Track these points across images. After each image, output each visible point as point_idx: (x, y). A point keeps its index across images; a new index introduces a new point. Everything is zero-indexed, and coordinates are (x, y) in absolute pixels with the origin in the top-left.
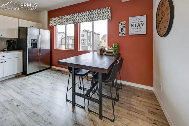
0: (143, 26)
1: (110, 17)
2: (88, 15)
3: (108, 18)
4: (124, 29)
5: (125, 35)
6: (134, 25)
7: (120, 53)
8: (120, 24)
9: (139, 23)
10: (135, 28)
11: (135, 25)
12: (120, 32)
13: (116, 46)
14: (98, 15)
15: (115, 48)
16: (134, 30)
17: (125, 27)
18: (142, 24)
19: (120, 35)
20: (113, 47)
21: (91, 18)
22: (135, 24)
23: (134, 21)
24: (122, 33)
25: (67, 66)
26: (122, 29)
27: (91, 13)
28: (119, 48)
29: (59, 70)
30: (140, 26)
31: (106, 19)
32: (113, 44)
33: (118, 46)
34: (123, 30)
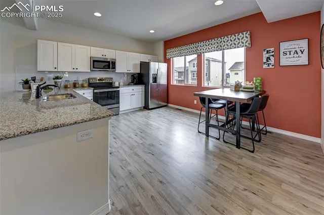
0: (302, 53)
1: (249, 44)
2: (217, 43)
3: (246, 46)
4: (272, 58)
5: (273, 66)
6: (288, 53)
7: (265, 90)
8: (266, 52)
9: (296, 50)
10: (290, 56)
11: (290, 53)
12: (265, 63)
13: (258, 81)
14: (231, 43)
15: (257, 84)
16: (289, 59)
17: (273, 56)
18: (301, 50)
19: (265, 66)
20: (254, 81)
21: (221, 46)
22: (290, 51)
23: (288, 48)
24: (269, 64)
25: (199, 97)
26: (268, 59)
27: (221, 40)
28: (263, 83)
29: (177, 109)
30: (297, 54)
31: (243, 46)
32: (254, 78)
33: (261, 80)
34: (270, 59)
